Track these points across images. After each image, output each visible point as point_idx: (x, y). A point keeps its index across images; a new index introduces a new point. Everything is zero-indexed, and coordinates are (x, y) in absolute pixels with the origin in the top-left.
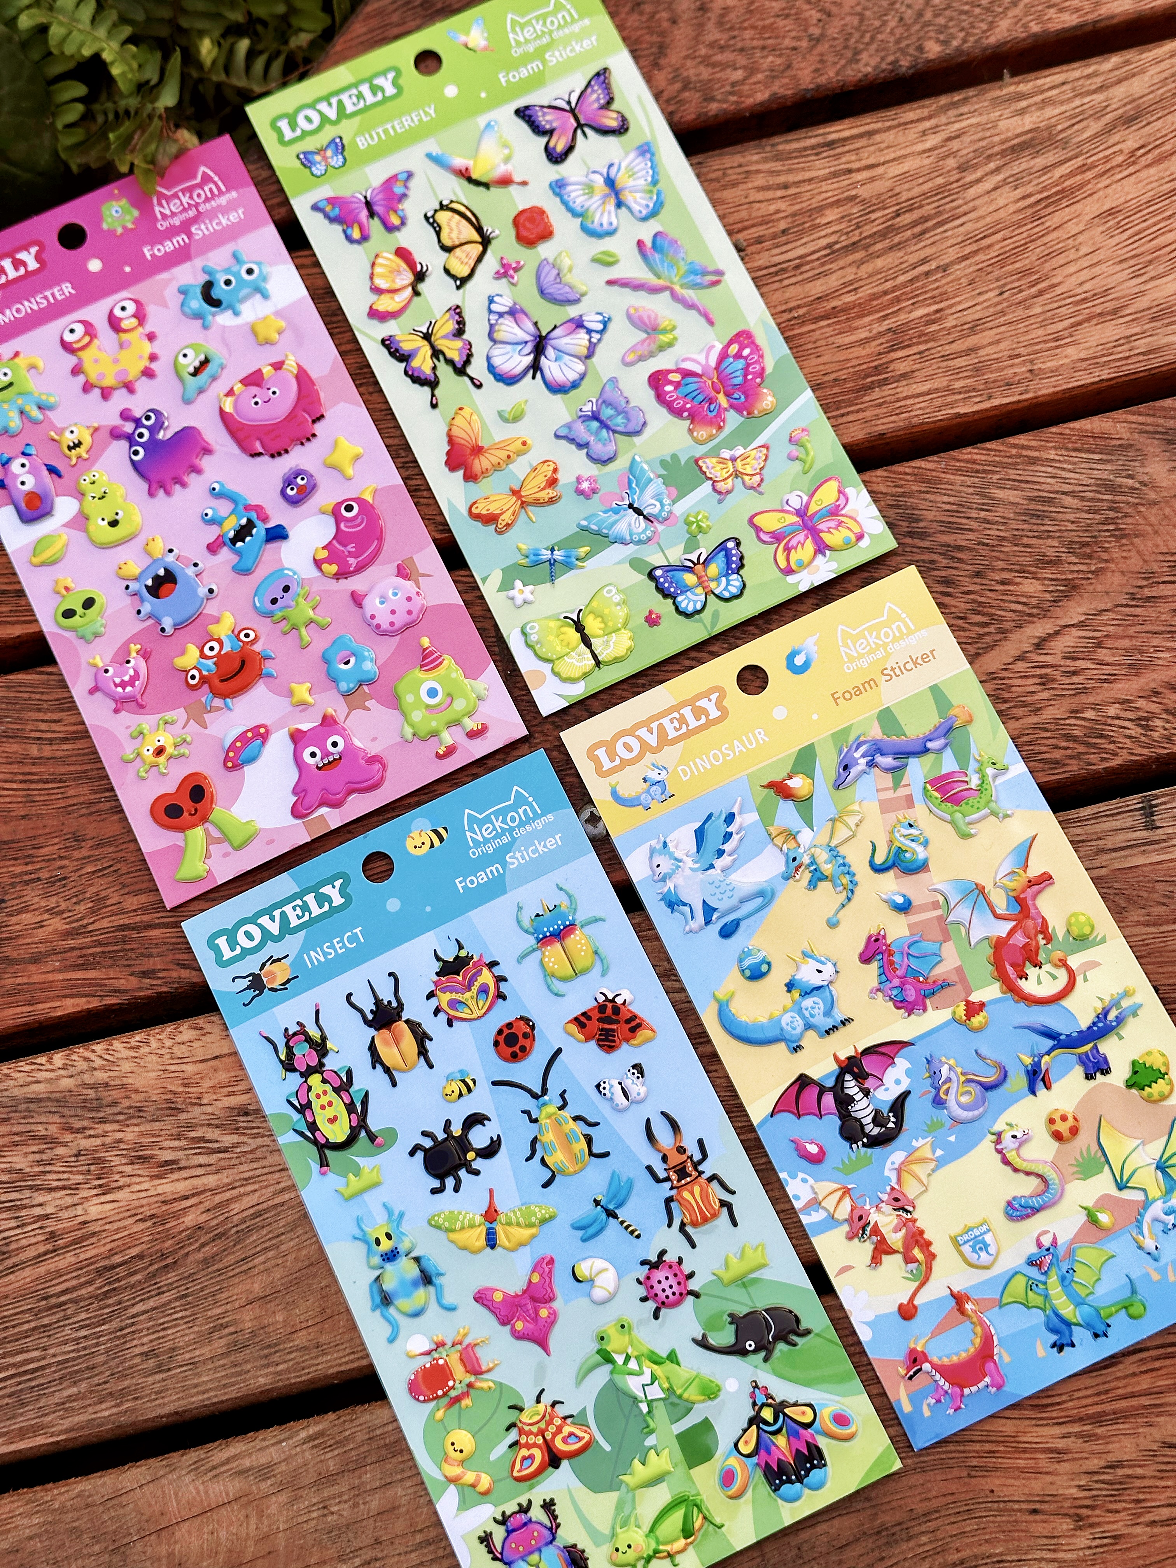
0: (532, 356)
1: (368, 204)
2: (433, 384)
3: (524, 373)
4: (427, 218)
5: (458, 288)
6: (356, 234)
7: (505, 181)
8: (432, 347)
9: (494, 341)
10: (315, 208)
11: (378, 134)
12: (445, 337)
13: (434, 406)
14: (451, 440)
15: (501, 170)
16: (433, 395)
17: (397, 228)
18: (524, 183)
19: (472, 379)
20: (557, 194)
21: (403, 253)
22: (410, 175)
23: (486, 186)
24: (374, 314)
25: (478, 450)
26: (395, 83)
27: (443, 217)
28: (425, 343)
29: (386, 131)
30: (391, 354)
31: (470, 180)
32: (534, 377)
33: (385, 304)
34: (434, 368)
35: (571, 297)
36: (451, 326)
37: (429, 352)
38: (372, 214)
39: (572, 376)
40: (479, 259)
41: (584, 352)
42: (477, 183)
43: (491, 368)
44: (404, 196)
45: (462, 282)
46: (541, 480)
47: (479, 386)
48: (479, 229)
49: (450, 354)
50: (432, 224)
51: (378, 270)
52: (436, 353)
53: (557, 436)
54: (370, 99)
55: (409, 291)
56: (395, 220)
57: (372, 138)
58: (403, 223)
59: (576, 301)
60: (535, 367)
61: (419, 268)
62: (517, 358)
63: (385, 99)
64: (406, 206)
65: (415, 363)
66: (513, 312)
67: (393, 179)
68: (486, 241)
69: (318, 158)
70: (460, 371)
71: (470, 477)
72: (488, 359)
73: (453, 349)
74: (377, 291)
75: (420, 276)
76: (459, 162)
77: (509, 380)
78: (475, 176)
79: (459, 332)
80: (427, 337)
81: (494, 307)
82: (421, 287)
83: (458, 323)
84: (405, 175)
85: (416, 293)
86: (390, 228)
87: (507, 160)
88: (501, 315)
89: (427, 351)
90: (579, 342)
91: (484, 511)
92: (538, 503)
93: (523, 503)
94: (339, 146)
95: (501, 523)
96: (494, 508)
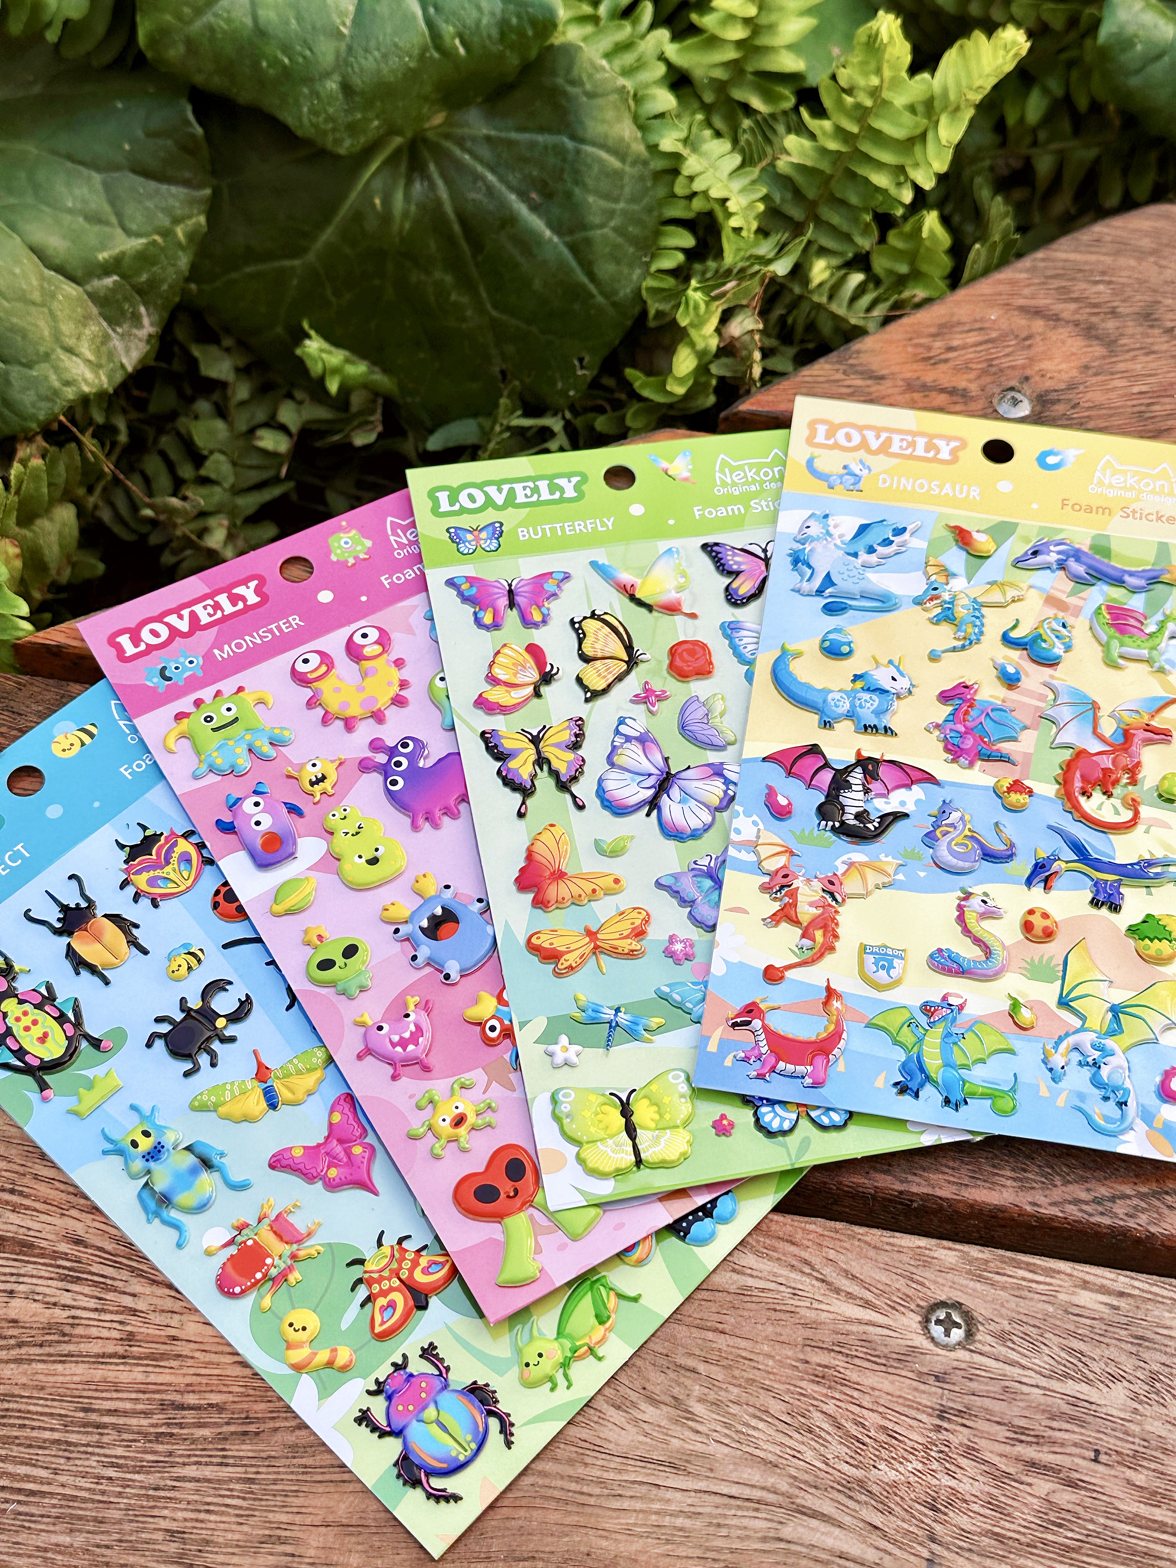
0: (651, 792)
1: (510, 592)
2: (526, 791)
3: (638, 807)
4: (572, 622)
5: (587, 700)
6: (488, 619)
7: (672, 609)
8: (538, 752)
9: (612, 764)
10: (451, 583)
11: (544, 530)
12: (557, 745)
13: (521, 815)
14: (530, 856)
15: (672, 596)
16: (523, 803)
17: (536, 625)
18: (693, 616)
19: (574, 797)
20: (726, 636)
21: (534, 651)
22: (567, 577)
23: (649, 608)
24: (481, 703)
25: (560, 875)
26: (577, 488)
27: (591, 626)
28: (531, 746)
29: (553, 530)
30: (488, 748)
31: (633, 598)
32: (648, 815)
33: (497, 695)
35: (716, 741)
36: (567, 736)
37: (534, 757)
38: (512, 604)
39: (695, 823)
40: (620, 678)
41: (716, 802)
42: (640, 603)
43: (601, 793)
44: (555, 595)
45: (593, 695)
46: (626, 927)
47: (581, 808)
48: (629, 648)
49: (556, 764)
50: (576, 630)
51: (500, 659)
52: (541, 761)
53: (659, 884)
55: (529, 690)
56: (537, 617)
57: (536, 534)
58: (544, 622)
59: (721, 748)
60: (653, 804)
61: (548, 668)
62: (634, 788)
63: (562, 500)
65: (513, 764)
66: (644, 740)
67: (547, 575)
68: (632, 661)
69: (470, 537)
70: (563, 786)
71: (540, 903)
72: (600, 781)
73: (562, 761)
74: (493, 680)
75: (547, 678)
76: (626, 577)
77: (618, 809)
78: (638, 595)
79: (575, 746)
80: (535, 741)
81: (622, 729)
82: (544, 690)
83: (577, 735)
84: (561, 576)
86: (527, 622)
87: (680, 589)
88: (628, 739)
89: (530, 755)
90: (714, 790)
91: (546, 945)
92: (614, 953)
93: (596, 947)
94: (497, 531)
95: (563, 964)
96: (559, 944)
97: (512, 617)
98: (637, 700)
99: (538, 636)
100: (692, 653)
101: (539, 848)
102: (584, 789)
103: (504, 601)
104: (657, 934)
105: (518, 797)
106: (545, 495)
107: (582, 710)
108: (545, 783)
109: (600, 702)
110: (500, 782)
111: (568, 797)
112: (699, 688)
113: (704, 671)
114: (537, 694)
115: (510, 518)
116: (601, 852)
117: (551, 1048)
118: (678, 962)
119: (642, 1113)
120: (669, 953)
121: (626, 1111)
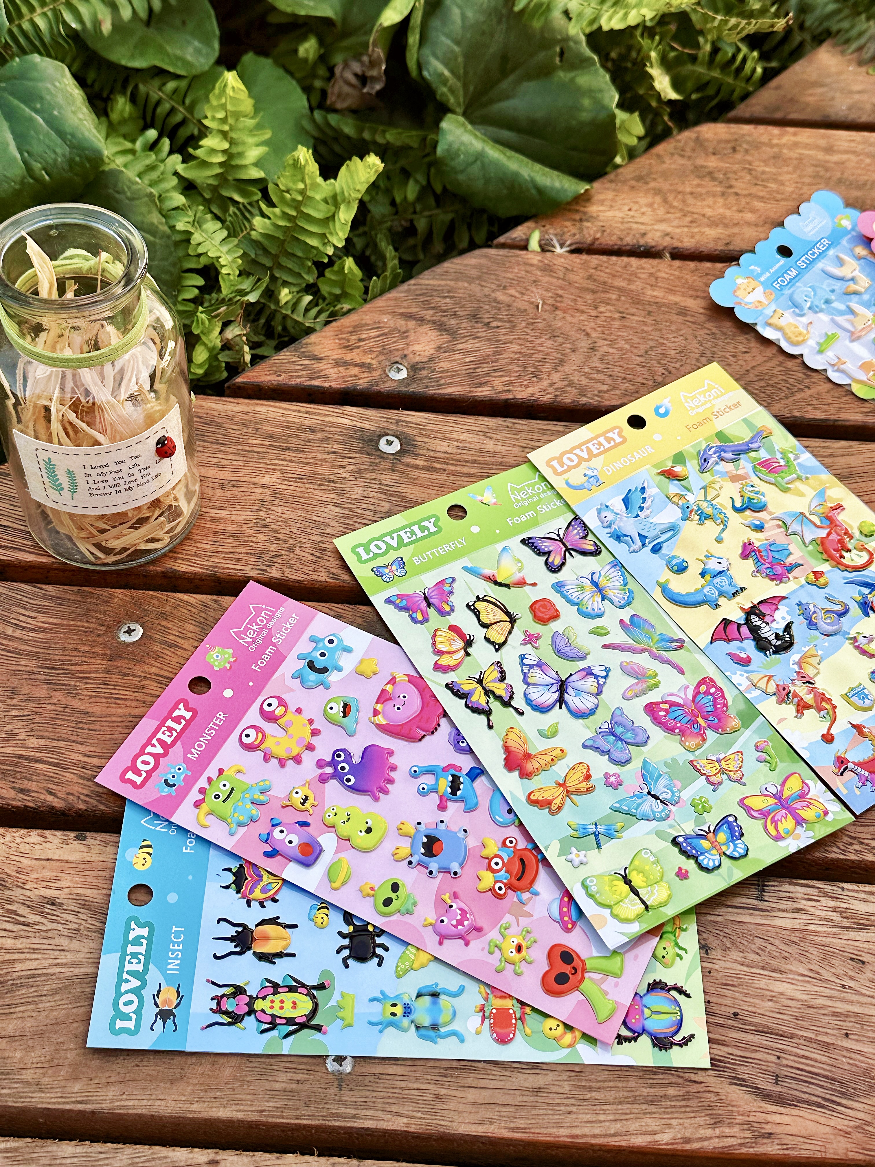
0: (557, 693)
1: (426, 598)
2: (488, 713)
3: (554, 705)
4: (468, 606)
5: (497, 650)
6: (420, 617)
7: (521, 583)
8: (484, 688)
9: (528, 684)
10: (388, 601)
11: (427, 555)
12: (493, 681)
13: (490, 727)
14: (507, 749)
15: (517, 577)
16: (489, 720)
17: (449, 614)
18: (534, 584)
19: (516, 709)
20: (558, 592)
21: (454, 629)
22: (454, 580)
23: (507, 586)
24: (438, 667)
25: (528, 756)
26: (436, 526)
27: (480, 605)
28: (479, 685)
29: (433, 554)
30: (453, 693)
31: (496, 583)
32: (561, 708)
33: (445, 661)
34: (487, 702)
35: (581, 655)
36: (496, 675)
37: (483, 692)
38: (429, 605)
39: (590, 706)
40: (510, 633)
41: (595, 691)
42: (501, 585)
43: (529, 702)
44: (451, 593)
45: (499, 647)
46: (579, 776)
47: (522, 714)
48: (508, 613)
49: (498, 692)
50: (473, 611)
51: (438, 639)
52: (488, 692)
53: (585, 746)
55: (462, 652)
56: (447, 608)
57: (423, 558)
58: (452, 610)
59: (584, 658)
60: (561, 701)
61: (467, 637)
62: (547, 695)
63: (431, 534)
65: (474, 699)
66: (540, 665)
67: (442, 582)
68: (512, 620)
69: (386, 571)
70: (507, 704)
71: (525, 775)
72: (525, 695)
73: (500, 689)
74: (439, 653)
75: (469, 643)
76: (488, 572)
77: (543, 709)
78: (499, 580)
79: (503, 679)
80: (480, 681)
81: (525, 661)
82: (469, 650)
83: (501, 672)
84: (450, 580)
86: (442, 613)
87: (520, 571)
88: (531, 667)
89: (480, 691)
90: (590, 684)
91: (540, 798)
92: (578, 792)
93: (568, 792)
94: (401, 563)
95: (554, 807)
96: (547, 795)
97: (431, 611)
98: (524, 643)
99: (452, 619)
100: (544, 606)
101: (510, 743)
102: (518, 702)
103: (424, 604)
104: (597, 775)
105: (483, 718)
106: (420, 534)
107: (496, 657)
108: (495, 705)
109: (504, 649)
110: (469, 711)
111: (511, 709)
112: (555, 626)
113: (556, 616)
114: (468, 654)
115: (405, 553)
116: (545, 737)
117: (570, 857)
118: (615, 788)
119: (637, 880)
120: (608, 784)
121: (627, 881)
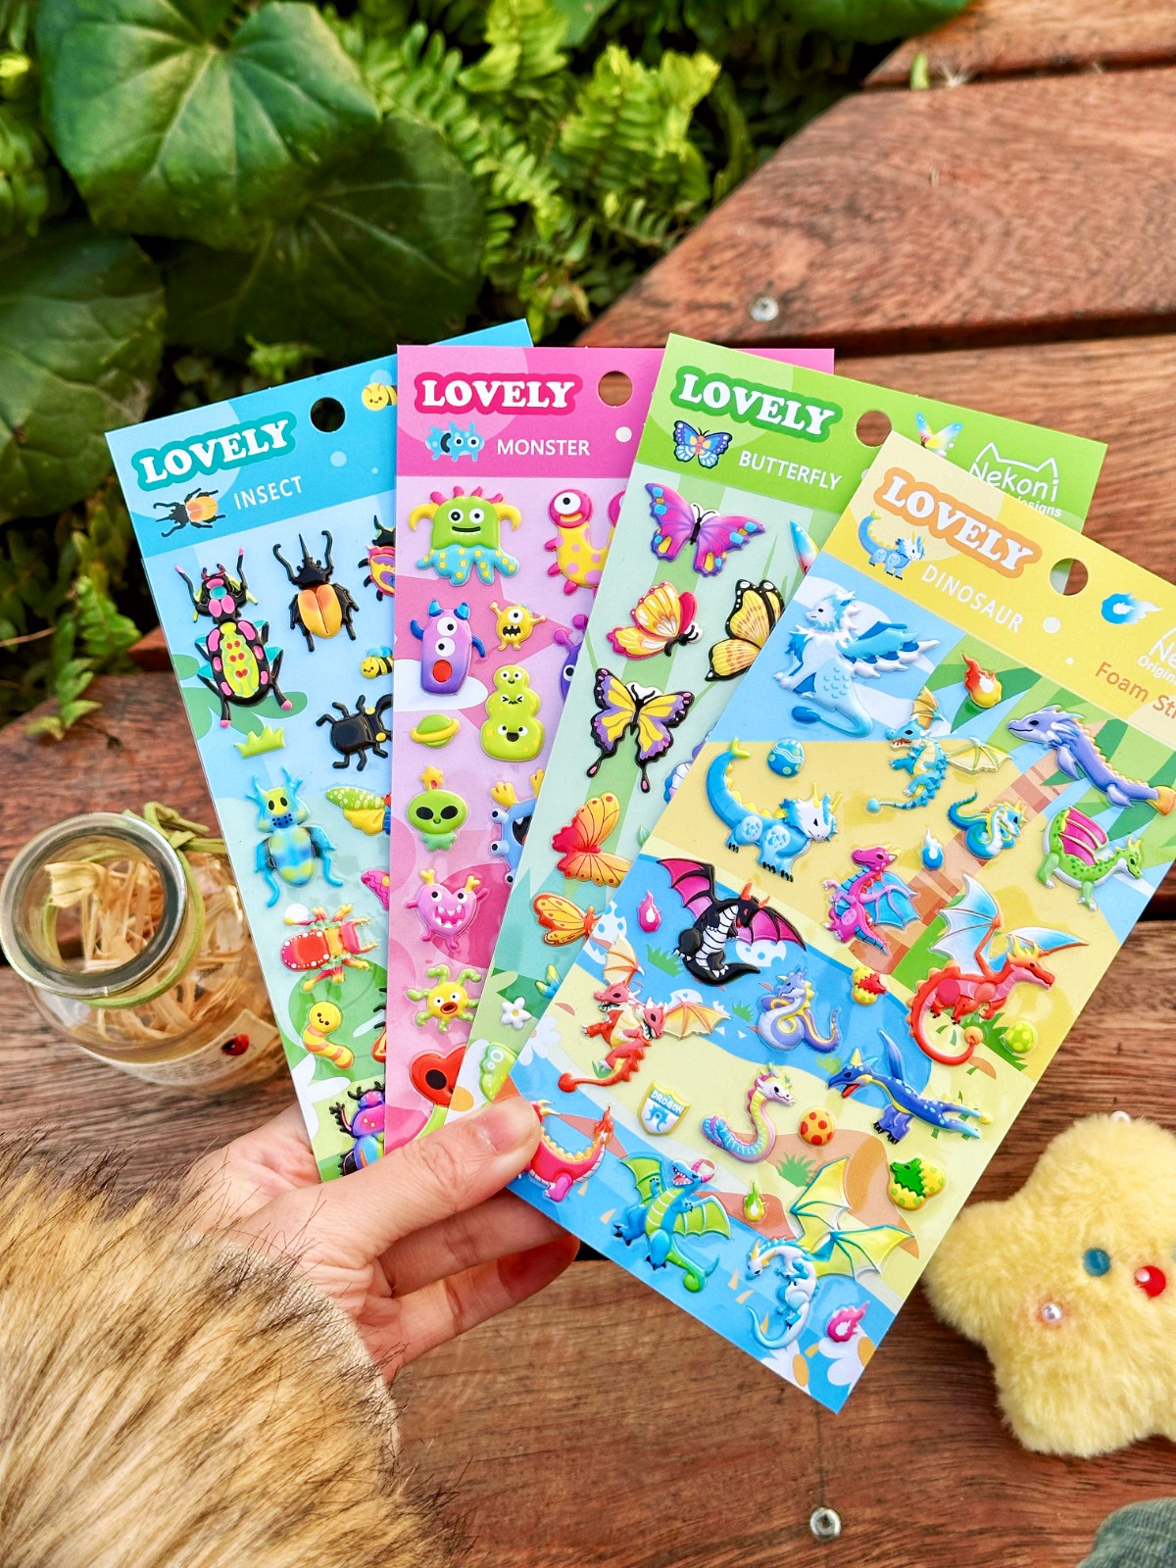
1: (697, 528)
2: (607, 752)
4: (738, 587)
5: (707, 680)
6: (665, 547)
8: (635, 717)
10: (649, 487)
11: (767, 462)
12: (654, 718)
13: (591, 773)
14: (576, 820)
16: (599, 762)
17: (705, 574)
19: (644, 776)
21: (687, 604)
22: (759, 531)
24: (612, 639)
25: (590, 849)
26: (824, 426)
27: (751, 599)
28: (633, 708)
29: (776, 466)
30: (596, 688)
33: (631, 638)
34: (620, 739)
36: (669, 712)
37: (629, 720)
38: (692, 539)
43: (669, 781)
44: (738, 547)
45: (714, 677)
49: (645, 738)
50: (736, 598)
51: (651, 600)
52: (634, 726)
54: (789, 422)
55: (662, 644)
56: (710, 566)
57: (757, 465)
58: (714, 573)
61: (687, 632)
63: (802, 434)
64: (731, 557)
65: (608, 719)
67: (741, 522)
69: (693, 440)
70: (641, 761)
71: (564, 868)
74: (633, 619)
75: (684, 640)
79: (671, 724)
80: (638, 704)
82: (676, 649)
84: (754, 527)
85: (667, 651)
86: (698, 568)
89: (627, 716)
94: (723, 445)
95: (552, 936)
96: (557, 917)
97: (687, 553)
99: (698, 588)
101: (586, 816)
102: (657, 771)
103: (686, 533)
107: (697, 687)
108: (626, 750)
109: (714, 689)
115: (743, 434)
